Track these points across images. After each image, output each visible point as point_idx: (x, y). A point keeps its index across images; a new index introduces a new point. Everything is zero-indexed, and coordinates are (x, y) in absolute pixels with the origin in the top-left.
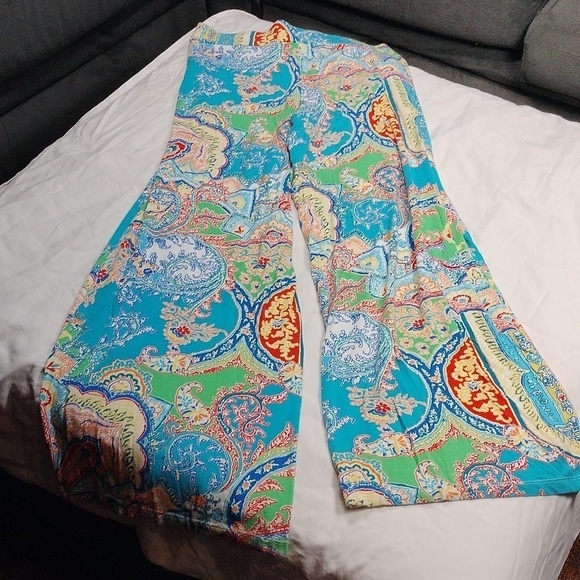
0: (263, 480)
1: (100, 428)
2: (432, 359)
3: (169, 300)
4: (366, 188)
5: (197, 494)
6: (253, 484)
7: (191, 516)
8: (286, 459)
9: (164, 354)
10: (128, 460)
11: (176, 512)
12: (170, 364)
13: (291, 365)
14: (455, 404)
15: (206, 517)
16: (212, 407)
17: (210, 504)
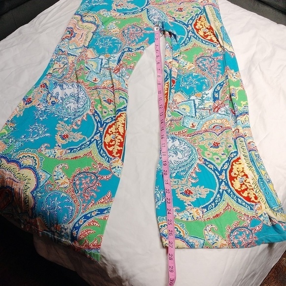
0: (90, 220)
1: (14, 183)
2: (222, 166)
3: (62, 120)
4: (191, 67)
5: (57, 224)
6: (85, 221)
7: (54, 235)
8: (104, 210)
9: (53, 148)
10: (26, 201)
11: (47, 231)
12: (55, 154)
13: (117, 159)
14: (231, 191)
15: (62, 236)
16: (71, 178)
17: (63, 230)
